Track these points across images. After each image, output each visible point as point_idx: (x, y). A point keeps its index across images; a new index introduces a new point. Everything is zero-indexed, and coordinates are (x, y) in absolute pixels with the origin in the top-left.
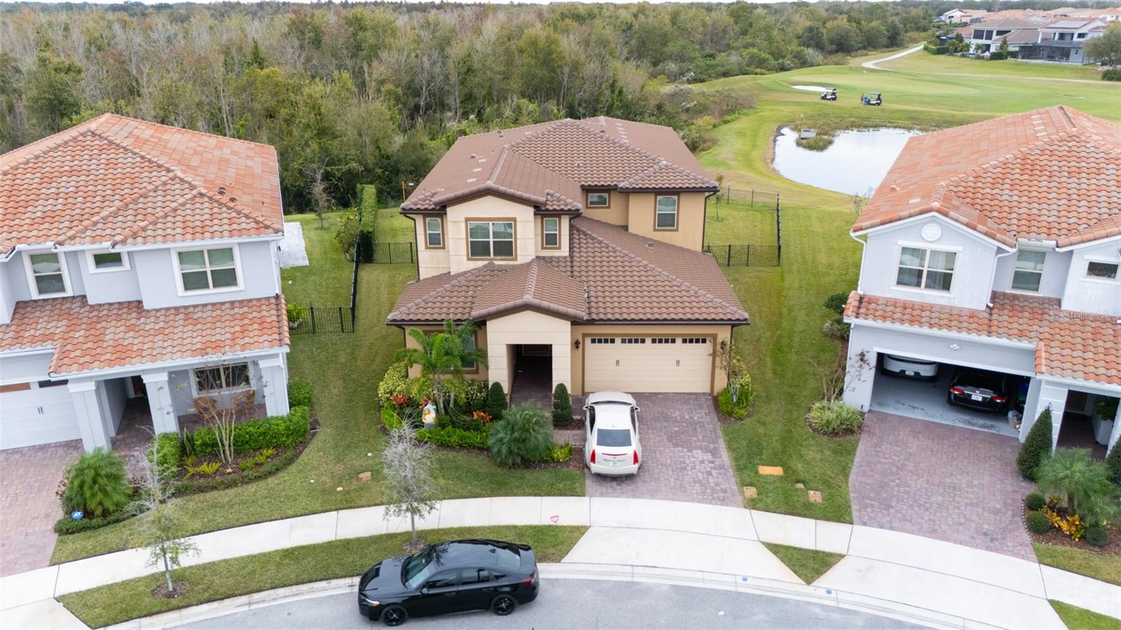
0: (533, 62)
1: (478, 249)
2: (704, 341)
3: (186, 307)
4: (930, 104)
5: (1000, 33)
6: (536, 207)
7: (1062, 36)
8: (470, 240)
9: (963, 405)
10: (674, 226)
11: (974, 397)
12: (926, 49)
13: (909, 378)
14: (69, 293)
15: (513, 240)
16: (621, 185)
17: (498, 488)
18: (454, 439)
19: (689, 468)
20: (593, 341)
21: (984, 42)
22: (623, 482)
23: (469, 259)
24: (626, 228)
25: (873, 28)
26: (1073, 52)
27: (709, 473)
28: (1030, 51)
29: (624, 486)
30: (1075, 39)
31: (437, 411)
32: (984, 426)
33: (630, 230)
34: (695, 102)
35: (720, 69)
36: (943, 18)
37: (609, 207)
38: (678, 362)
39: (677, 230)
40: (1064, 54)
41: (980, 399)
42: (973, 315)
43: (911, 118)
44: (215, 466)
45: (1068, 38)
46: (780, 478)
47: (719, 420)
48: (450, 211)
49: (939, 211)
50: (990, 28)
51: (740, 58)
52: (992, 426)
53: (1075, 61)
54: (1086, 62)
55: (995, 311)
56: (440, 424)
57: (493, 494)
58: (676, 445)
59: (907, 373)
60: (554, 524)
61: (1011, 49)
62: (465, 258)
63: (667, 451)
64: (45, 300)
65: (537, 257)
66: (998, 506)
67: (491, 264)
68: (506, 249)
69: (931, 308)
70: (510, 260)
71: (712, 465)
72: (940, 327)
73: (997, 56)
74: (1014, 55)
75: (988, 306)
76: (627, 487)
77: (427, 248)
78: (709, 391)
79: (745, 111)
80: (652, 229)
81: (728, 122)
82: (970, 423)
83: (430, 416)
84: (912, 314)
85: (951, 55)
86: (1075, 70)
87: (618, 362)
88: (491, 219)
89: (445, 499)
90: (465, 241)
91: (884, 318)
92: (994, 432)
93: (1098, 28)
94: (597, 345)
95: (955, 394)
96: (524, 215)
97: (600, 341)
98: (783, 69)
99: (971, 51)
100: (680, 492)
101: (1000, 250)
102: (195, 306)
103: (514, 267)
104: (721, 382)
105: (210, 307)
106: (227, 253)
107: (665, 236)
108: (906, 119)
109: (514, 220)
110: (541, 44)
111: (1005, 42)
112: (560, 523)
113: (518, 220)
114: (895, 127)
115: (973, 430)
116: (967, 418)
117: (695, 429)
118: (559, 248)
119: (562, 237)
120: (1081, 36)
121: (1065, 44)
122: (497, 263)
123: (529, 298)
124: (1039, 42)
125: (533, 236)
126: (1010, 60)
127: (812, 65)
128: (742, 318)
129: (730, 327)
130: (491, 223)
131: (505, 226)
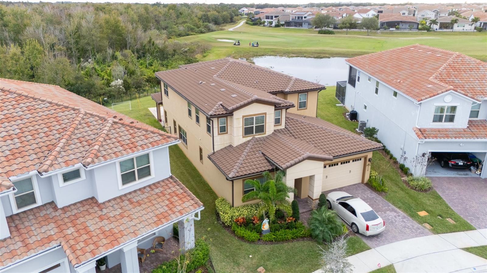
1: (248, 131)
2: (360, 159)
4: (275, 45)
5: (276, 17)
6: (275, 106)
7: (298, 18)
8: (244, 127)
9: (456, 168)
10: (305, 107)
11: (460, 164)
12: (247, 23)
14: (39, 203)
15: (264, 124)
16: (286, 90)
19: (394, 221)
21: (270, 20)
23: (243, 137)
25: (225, 15)
26: (303, 23)
27: (404, 222)
28: (288, 24)
30: (303, 19)
31: (270, 222)
32: (464, 175)
38: (350, 171)
39: (306, 109)
40: (300, 24)
41: (462, 164)
43: (273, 51)
45: (300, 18)
46: (429, 216)
47: (379, 195)
48: (235, 113)
49: (453, 90)
50: (272, 15)
52: (467, 175)
53: (305, 27)
54: (309, 27)
55: (471, 128)
60: (380, 268)
61: (281, 23)
65: (274, 131)
67: (254, 138)
68: (261, 129)
70: (263, 134)
71: (401, 217)
73: (277, 26)
74: (283, 25)
75: (468, 126)
77: (219, 134)
78: (361, 182)
80: (297, 109)
82: (459, 174)
83: (266, 226)
85: (259, 25)
86: (306, 30)
87: (326, 177)
88: (254, 115)
90: (242, 128)
93: (310, 15)
95: (452, 164)
96: (270, 111)
99: (266, 24)
100: (404, 235)
101: (474, 103)
103: (264, 138)
104: (368, 177)
106: (146, 156)
107: (302, 112)
108: (271, 52)
109: (265, 114)
111: (279, 20)
113: (267, 113)
114: (270, 55)
116: (456, 172)
117: (375, 201)
119: (282, 119)
120: (305, 17)
121: (300, 21)
122: (256, 137)
123: (308, 153)
124: (291, 20)
125: (273, 120)
126: (282, 27)
129: (372, 152)
130: (254, 117)
131: (262, 118)
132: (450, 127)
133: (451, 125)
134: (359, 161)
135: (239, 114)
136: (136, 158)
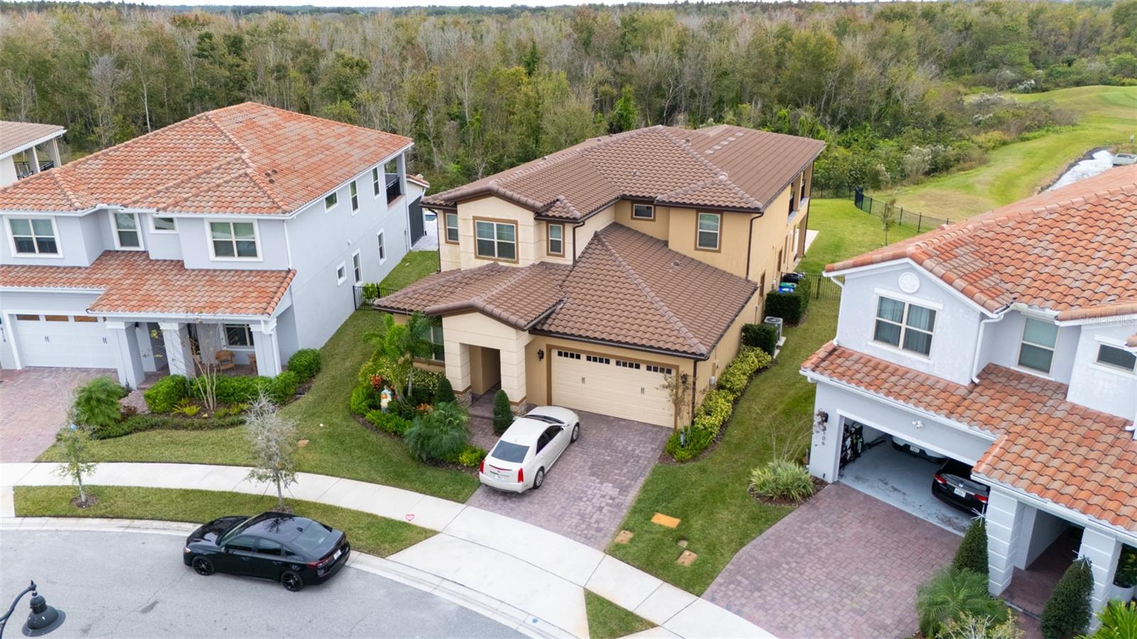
1: (484, 248)
2: (668, 372)
3: (215, 271)
6: (537, 213)
8: (477, 238)
9: (946, 498)
10: (716, 246)
11: (957, 492)
14: (141, 248)
15: (515, 242)
16: (659, 197)
17: (396, 478)
18: (393, 425)
19: (585, 499)
20: (560, 354)
22: (510, 498)
23: (476, 257)
24: (666, 243)
27: (601, 509)
29: (508, 501)
33: (671, 246)
37: (654, 220)
38: (643, 390)
39: (719, 251)
41: (963, 495)
42: (948, 389)
44: (194, 409)
46: (670, 530)
47: (660, 459)
48: (461, 208)
49: (913, 257)
55: (978, 389)
57: (386, 482)
58: (593, 474)
60: (407, 521)
62: (473, 255)
63: (579, 478)
64: (124, 252)
65: (542, 263)
67: (496, 264)
68: (508, 251)
69: (904, 373)
70: (513, 262)
71: (611, 502)
75: (972, 382)
76: (510, 504)
77: (447, 242)
78: (673, 426)
80: (693, 247)
82: (949, 522)
83: (385, 400)
87: (583, 379)
88: (495, 220)
90: (473, 239)
94: (563, 358)
95: (938, 484)
96: (525, 220)
97: (566, 355)
100: (555, 523)
102: (222, 271)
103: (514, 269)
104: (685, 422)
105: (232, 273)
106: (248, 227)
109: (516, 222)
112: (413, 522)
113: (519, 223)
116: (951, 515)
117: (627, 462)
118: (563, 256)
119: (566, 245)
122: (501, 264)
123: (477, 301)
125: (532, 240)
129: (692, 361)
130: (495, 224)
131: (508, 228)
132: (921, 368)
133: (923, 363)
134: (664, 375)
135: (467, 212)
136: (234, 224)
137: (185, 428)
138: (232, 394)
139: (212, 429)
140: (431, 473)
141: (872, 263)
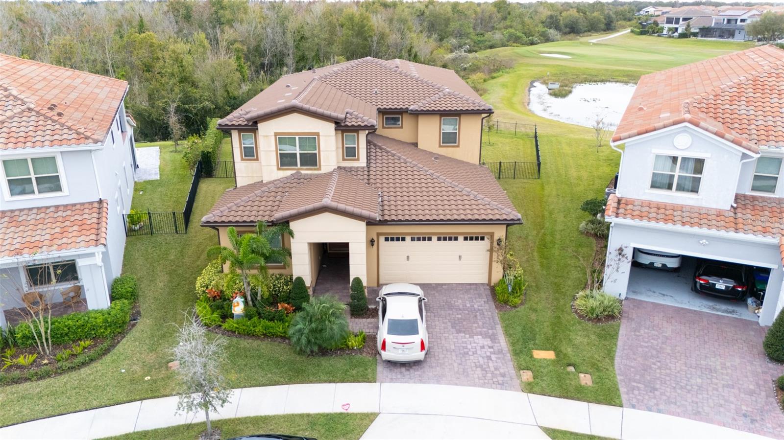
0: (350, 33)
1: (286, 160)
2: (483, 239)
3: (12, 211)
4: (640, 66)
5: (685, 19)
6: (336, 123)
7: (729, 21)
8: (279, 152)
9: (709, 293)
10: (456, 143)
11: (718, 286)
12: (632, 31)
13: (657, 269)
15: (317, 152)
16: (411, 108)
17: (296, 376)
18: (259, 329)
19: (471, 353)
20: (387, 239)
21: (674, 26)
22: (411, 367)
23: (279, 169)
24: (416, 145)
25: (594, 17)
26: (737, 32)
27: (489, 358)
28: (706, 32)
29: (412, 371)
30: (739, 23)
31: (246, 302)
32: (726, 311)
33: (419, 146)
34: (470, 64)
35: (488, 43)
36: (641, 12)
37: (402, 127)
38: (460, 257)
39: (458, 146)
40: (731, 34)
41: (723, 288)
42: (719, 214)
43: (628, 76)
44: (31, 358)
45: (733, 22)
46: (554, 361)
47: (497, 308)
48: (260, 126)
49: (690, 122)
50: (678, 16)
51: (502, 36)
52: (733, 312)
53: (739, 38)
54: (747, 39)
55: (739, 210)
56: (248, 315)
57: (291, 381)
58: (459, 332)
59: (655, 265)
60: (346, 412)
61: (693, 30)
62: (276, 168)
63: (451, 337)
65: (339, 168)
66: (752, 387)
67: (298, 173)
68: (311, 160)
69: (681, 208)
70: (315, 170)
71: (492, 350)
72: (692, 225)
73: (683, 36)
74: (695, 35)
75: (732, 206)
76: (415, 372)
77: (242, 159)
78: (486, 281)
79: (507, 70)
80: (438, 146)
81: (495, 78)
82: (714, 309)
83: (238, 308)
84: (665, 213)
85: (650, 35)
86: (738, 44)
87: (408, 257)
88: (297, 134)
89: (245, 387)
90: (275, 153)
91: (641, 217)
92: (737, 317)
93: (754, 15)
94: (390, 242)
95: (701, 284)
96: (327, 130)
97: (392, 239)
98: (532, 43)
99: (665, 32)
100: (462, 377)
101: (744, 156)
102: (21, 210)
103: (318, 176)
104: (498, 274)
105: (35, 211)
106: (51, 160)
107: (449, 152)
108: (624, 76)
109: (318, 134)
110: (356, 20)
111: (688, 26)
112: (350, 411)
113: (320, 134)
114: (617, 82)
115: (718, 315)
116: (711, 304)
117: (476, 316)
118: (358, 159)
119: (360, 150)
120: (743, 21)
121: (731, 26)
122: (303, 172)
123: (327, 201)
124: (713, 25)
125: (334, 148)
126: (692, 38)
127: (553, 41)
128: (516, 219)
129: (505, 226)
130: (297, 138)
131: (311, 140)
132: (691, 203)
133: (692, 199)
134: (480, 242)
135: (266, 130)
136: (32, 159)
137: (27, 379)
138: (66, 334)
139: (61, 374)
140: (326, 362)
141: (655, 130)
